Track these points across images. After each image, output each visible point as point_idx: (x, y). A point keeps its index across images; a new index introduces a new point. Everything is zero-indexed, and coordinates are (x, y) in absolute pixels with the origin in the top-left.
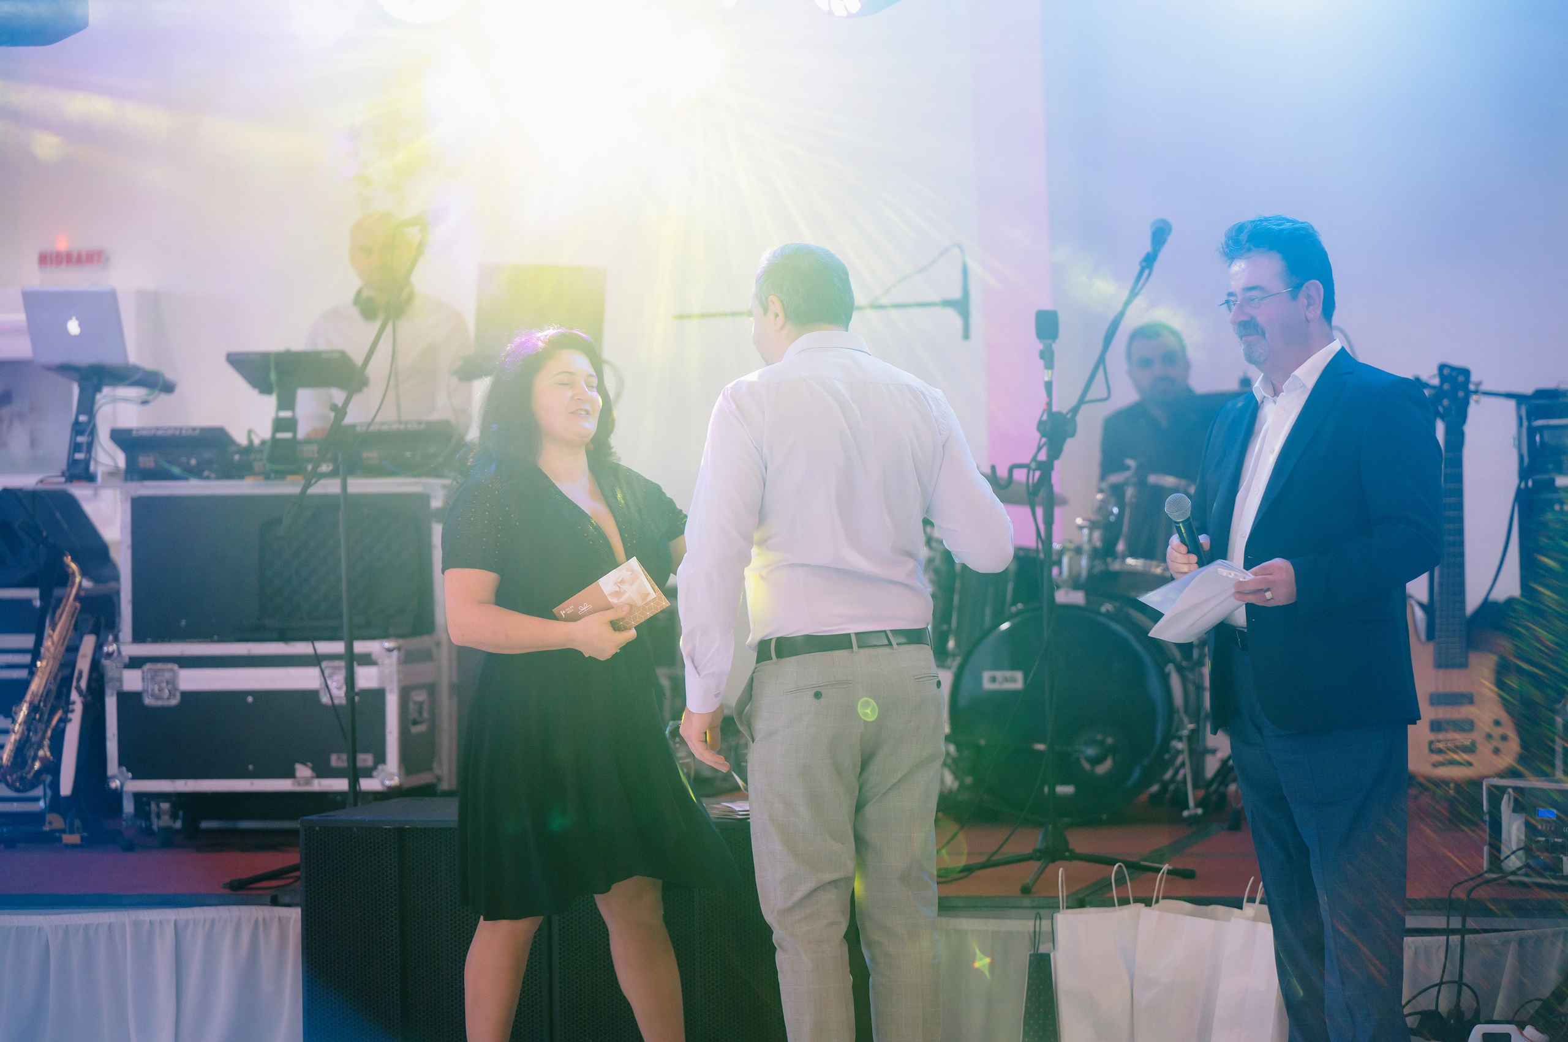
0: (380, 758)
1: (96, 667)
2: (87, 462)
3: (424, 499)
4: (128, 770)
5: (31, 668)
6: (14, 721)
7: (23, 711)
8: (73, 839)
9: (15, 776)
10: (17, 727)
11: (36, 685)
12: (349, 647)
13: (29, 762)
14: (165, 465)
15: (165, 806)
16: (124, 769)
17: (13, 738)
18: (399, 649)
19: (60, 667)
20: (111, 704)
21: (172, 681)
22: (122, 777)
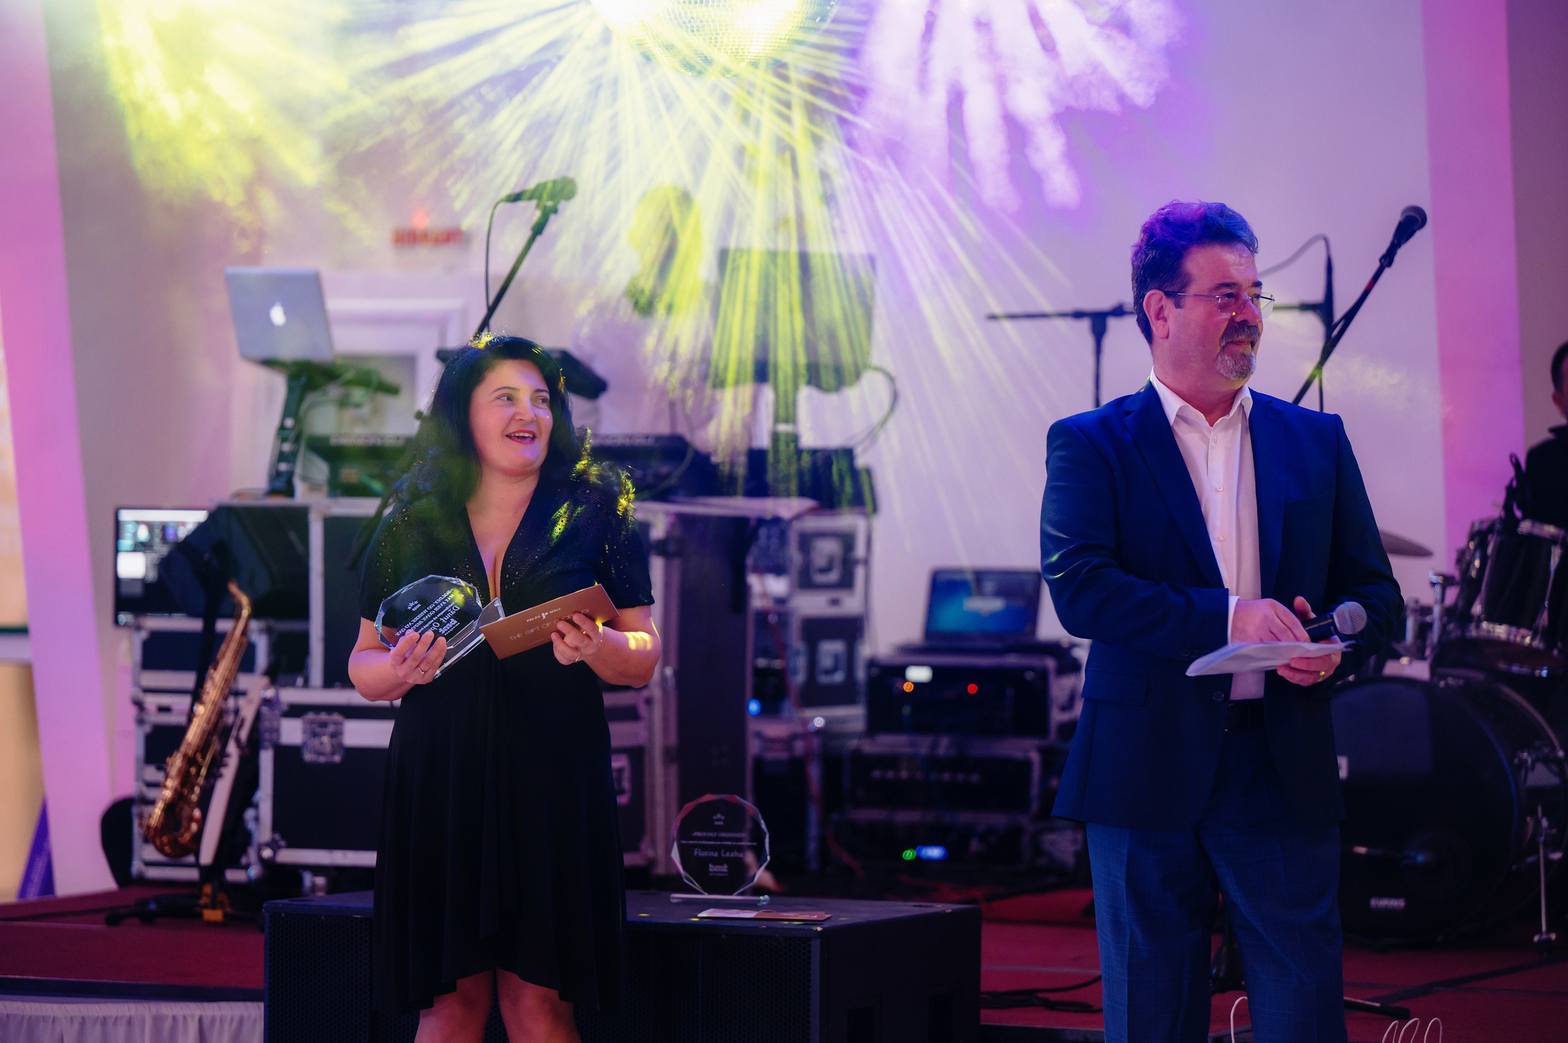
1: (258, 716)
2: (290, 476)
3: (645, 526)
4: (283, 837)
5: (191, 715)
6: (167, 776)
7: (176, 762)
8: (214, 915)
9: (165, 839)
10: (170, 783)
11: (193, 735)
13: (185, 823)
14: (367, 480)
15: (320, 881)
16: (277, 836)
17: (168, 794)
19: (221, 713)
20: (266, 759)
21: (336, 735)
22: (273, 845)
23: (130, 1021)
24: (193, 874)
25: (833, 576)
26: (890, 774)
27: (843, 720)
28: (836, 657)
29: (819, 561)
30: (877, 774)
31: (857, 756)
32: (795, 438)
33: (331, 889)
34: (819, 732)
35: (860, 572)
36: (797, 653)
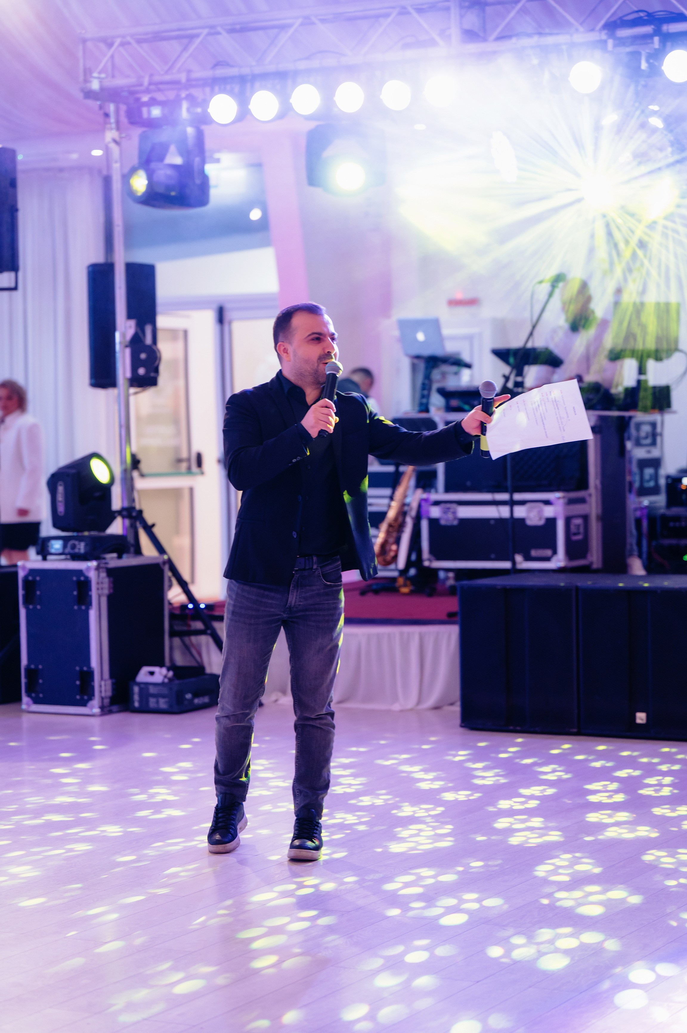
0: (555, 552)
1: (420, 506)
2: (427, 404)
4: (433, 557)
5: (389, 506)
6: (380, 532)
7: (384, 526)
8: (405, 590)
10: (381, 535)
11: (391, 514)
12: (511, 497)
13: (389, 552)
15: (451, 575)
16: (430, 556)
18: (564, 497)
19: (404, 505)
20: (425, 525)
21: (454, 513)
22: (430, 560)
23: (389, 635)
24: (395, 574)
25: (648, 441)
26: (677, 524)
27: (655, 502)
28: (651, 476)
29: (643, 434)
30: (672, 524)
31: (663, 516)
32: (646, 381)
33: (457, 578)
34: (647, 507)
35: (659, 439)
36: (635, 474)
